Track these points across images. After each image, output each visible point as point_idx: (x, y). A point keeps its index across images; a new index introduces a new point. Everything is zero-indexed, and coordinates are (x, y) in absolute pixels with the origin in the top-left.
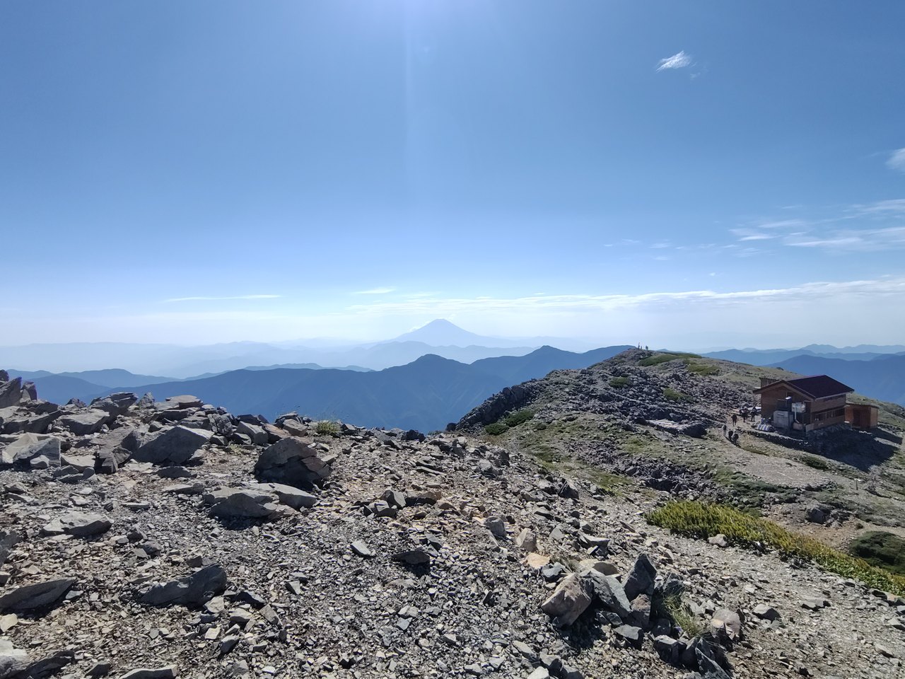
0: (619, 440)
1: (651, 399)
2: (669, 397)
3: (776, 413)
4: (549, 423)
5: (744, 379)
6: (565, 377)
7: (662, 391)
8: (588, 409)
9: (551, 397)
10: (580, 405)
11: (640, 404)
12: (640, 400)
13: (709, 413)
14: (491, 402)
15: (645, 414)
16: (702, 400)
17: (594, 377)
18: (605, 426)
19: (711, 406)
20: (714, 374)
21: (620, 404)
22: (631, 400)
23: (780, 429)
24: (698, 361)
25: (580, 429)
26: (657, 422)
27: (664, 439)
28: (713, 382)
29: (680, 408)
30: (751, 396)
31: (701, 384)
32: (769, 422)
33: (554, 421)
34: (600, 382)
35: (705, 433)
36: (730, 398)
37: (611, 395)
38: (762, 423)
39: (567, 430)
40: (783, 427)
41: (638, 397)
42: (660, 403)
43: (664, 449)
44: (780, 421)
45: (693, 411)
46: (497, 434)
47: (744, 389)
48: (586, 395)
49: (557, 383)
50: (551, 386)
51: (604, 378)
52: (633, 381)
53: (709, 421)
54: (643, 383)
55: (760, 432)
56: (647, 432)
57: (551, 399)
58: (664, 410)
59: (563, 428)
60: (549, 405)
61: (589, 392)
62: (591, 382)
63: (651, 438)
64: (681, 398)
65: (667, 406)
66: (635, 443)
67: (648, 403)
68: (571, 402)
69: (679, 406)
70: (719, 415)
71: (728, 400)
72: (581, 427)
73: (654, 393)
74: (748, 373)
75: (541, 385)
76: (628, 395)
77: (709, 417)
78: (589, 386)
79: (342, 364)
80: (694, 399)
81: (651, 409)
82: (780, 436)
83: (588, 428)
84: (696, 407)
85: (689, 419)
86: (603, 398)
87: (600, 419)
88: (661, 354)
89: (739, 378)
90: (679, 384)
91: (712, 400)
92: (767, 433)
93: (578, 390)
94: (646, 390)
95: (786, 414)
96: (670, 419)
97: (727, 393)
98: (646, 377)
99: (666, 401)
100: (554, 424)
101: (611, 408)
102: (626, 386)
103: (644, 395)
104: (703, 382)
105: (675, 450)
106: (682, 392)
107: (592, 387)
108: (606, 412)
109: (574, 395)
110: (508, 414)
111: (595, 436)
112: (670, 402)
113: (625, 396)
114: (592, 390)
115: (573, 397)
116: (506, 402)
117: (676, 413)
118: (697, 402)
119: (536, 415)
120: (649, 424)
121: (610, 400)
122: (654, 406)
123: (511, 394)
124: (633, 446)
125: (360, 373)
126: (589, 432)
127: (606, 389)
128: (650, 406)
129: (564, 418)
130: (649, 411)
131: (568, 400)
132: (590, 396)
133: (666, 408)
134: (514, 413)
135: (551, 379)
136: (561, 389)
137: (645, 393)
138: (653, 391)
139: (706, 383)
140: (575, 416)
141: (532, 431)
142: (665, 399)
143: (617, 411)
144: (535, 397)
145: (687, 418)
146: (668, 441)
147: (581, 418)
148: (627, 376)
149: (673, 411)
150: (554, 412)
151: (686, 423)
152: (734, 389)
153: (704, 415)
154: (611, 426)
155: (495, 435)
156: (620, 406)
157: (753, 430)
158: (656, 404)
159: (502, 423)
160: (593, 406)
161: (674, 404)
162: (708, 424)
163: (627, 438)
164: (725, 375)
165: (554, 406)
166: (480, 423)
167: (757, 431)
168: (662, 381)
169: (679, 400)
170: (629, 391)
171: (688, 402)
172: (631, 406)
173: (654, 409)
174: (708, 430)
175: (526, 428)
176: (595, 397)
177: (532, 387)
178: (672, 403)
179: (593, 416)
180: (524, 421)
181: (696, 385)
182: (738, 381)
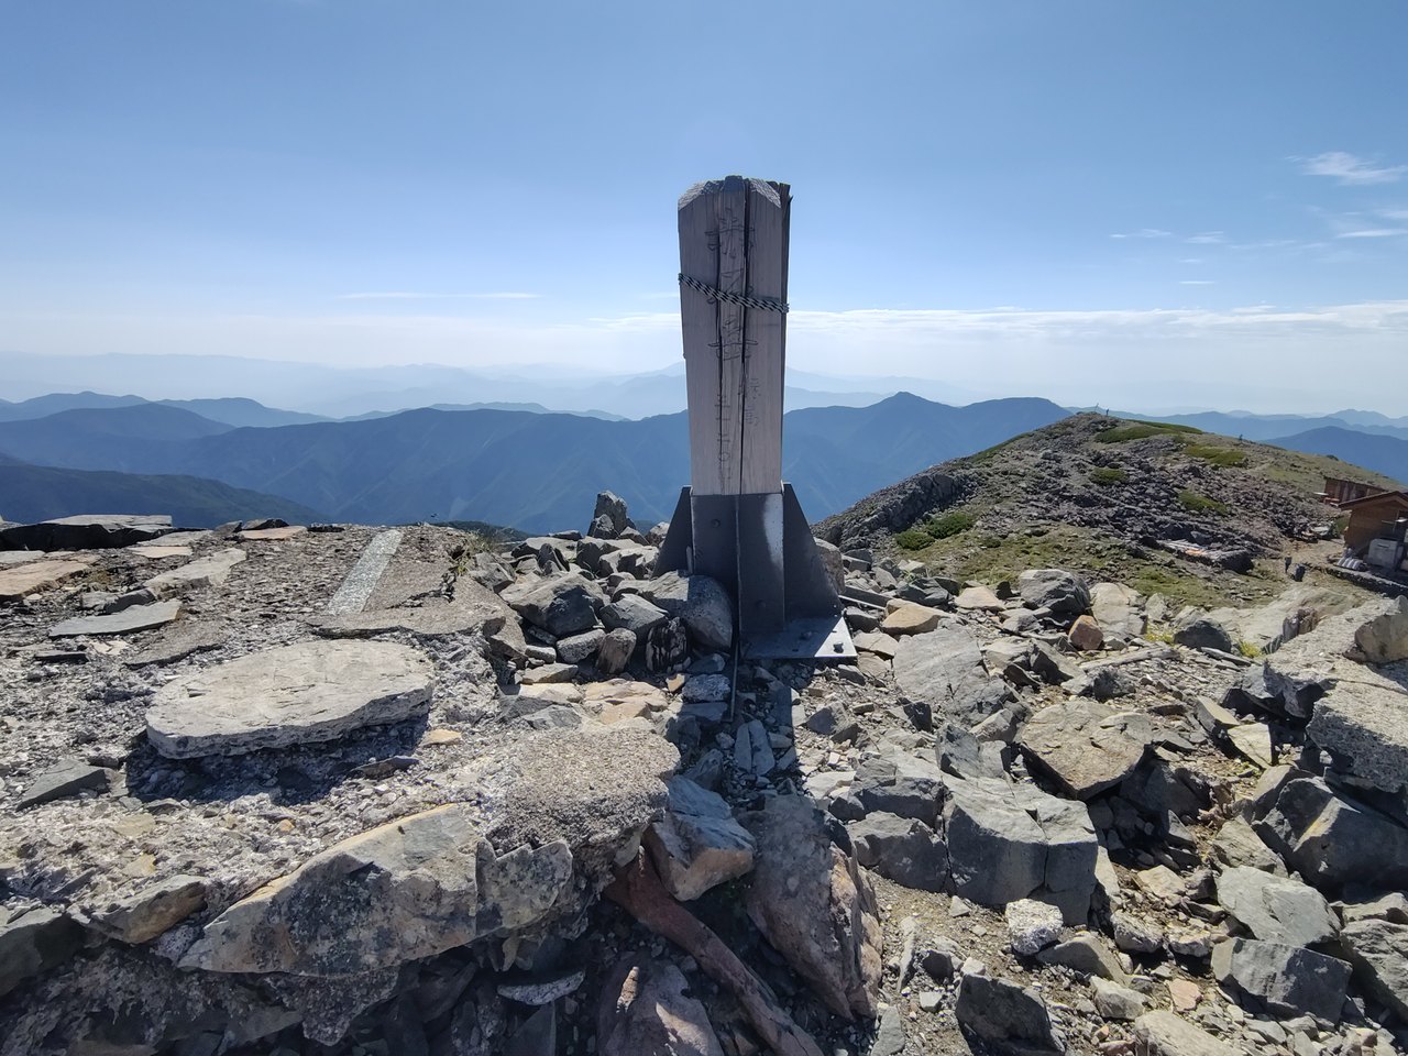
0: (1125, 572)
1: (1159, 507)
2: (1189, 505)
3: (1375, 543)
4: (1004, 537)
5: (1291, 476)
6: (1017, 463)
7: (1176, 495)
8: (1062, 517)
9: (998, 494)
10: (1048, 511)
11: (1142, 514)
12: (1142, 507)
13: (1256, 534)
14: (902, 497)
15: (1150, 530)
16: (1240, 511)
17: (1065, 466)
18: (1099, 548)
19: (1255, 523)
20: (1240, 466)
21: (1111, 512)
22: (1127, 506)
23: (1375, 568)
24: (1198, 440)
25: (1057, 551)
26: (1172, 545)
27: (1202, 576)
28: (1250, 482)
29: (1207, 523)
30: (1312, 507)
31: (1234, 485)
32: (1359, 556)
33: (1011, 535)
34: (1074, 473)
35: (1252, 566)
36: (1280, 509)
37: (1095, 497)
38: (1347, 556)
39: (1035, 549)
40: (1383, 564)
41: (1138, 502)
42: (1174, 514)
43: (1206, 593)
44: (1380, 556)
45: (1229, 529)
46: (917, 548)
47: (1302, 495)
48: (1056, 493)
49: (1005, 473)
50: (997, 477)
51: (1081, 468)
52: (1129, 475)
53: (1257, 547)
54: (1145, 479)
55: (1344, 570)
56: (1172, 562)
57: (1000, 499)
58: (1183, 525)
59: (1028, 547)
60: (997, 508)
61: (1059, 491)
62: (1060, 473)
63: (1179, 573)
64: (1209, 507)
65: (1186, 519)
66: (1152, 578)
67: (1154, 513)
68: (1032, 505)
69: (1207, 520)
70: (1272, 539)
71: (1277, 513)
72: (1058, 547)
73: (1163, 497)
74: (1293, 465)
75: (980, 474)
76: (1122, 498)
77: (1255, 541)
78: (1058, 481)
79: (580, 407)
80: (1228, 509)
81: (1160, 523)
82: (1378, 579)
83: (1070, 549)
84: (1233, 523)
85: (1223, 542)
86: (1083, 501)
87: (1086, 535)
88: (1133, 425)
89: (1281, 474)
90: (1200, 484)
91: (1254, 511)
92: (1356, 573)
93: (1040, 486)
94: (1150, 491)
95: (1393, 545)
96: (1192, 540)
97: (1275, 500)
98: (1149, 470)
99: (1184, 511)
100: (1012, 539)
101: (1097, 517)
102: (1118, 483)
103: (1148, 500)
104: (1234, 479)
105: (1226, 596)
106: (1208, 497)
107: (1063, 482)
108: (1092, 523)
109: (1035, 493)
110: (929, 518)
111: (1084, 563)
112: (1191, 514)
113: (1117, 499)
114: (1065, 488)
115: (1035, 497)
116: (924, 498)
117: (1202, 531)
118: (1233, 515)
119: (979, 523)
120: (1163, 547)
121: (1092, 505)
122: (1166, 518)
123: (933, 486)
124: (1150, 582)
125: (608, 423)
126: (1072, 556)
127: (1086, 486)
128: (1159, 518)
129: (1028, 531)
130: (1157, 525)
131: (1028, 501)
132: (1061, 496)
133: (1186, 523)
134: (939, 516)
135: (995, 465)
136: (1012, 482)
137: (1149, 495)
138: (1163, 494)
139: (1240, 483)
140: (1044, 528)
141: (978, 549)
142: (1183, 508)
143: (1106, 522)
144: (971, 493)
145: (1220, 540)
146: (1209, 580)
147: (1054, 532)
148: (1118, 466)
149: (1197, 528)
150: (1007, 520)
151: (1218, 548)
152: (1285, 494)
153: (1248, 537)
154: (1109, 549)
155: (913, 549)
156: (1111, 515)
157: (1331, 567)
158: (1168, 515)
159: (919, 530)
160: (1069, 513)
161: (1198, 516)
162: (1256, 552)
163: (1138, 569)
164: (1259, 468)
165: (1005, 510)
166: (886, 529)
167: (1339, 569)
168: (1175, 478)
169: (1205, 510)
170: (1123, 491)
171: (1219, 514)
172: (1126, 516)
173: (1165, 522)
174: (1255, 561)
175: (968, 543)
176: (1069, 499)
177: (966, 477)
178: (1193, 515)
179: (1072, 531)
180: (959, 531)
181: (1225, 486)
182: (1283, 479)
